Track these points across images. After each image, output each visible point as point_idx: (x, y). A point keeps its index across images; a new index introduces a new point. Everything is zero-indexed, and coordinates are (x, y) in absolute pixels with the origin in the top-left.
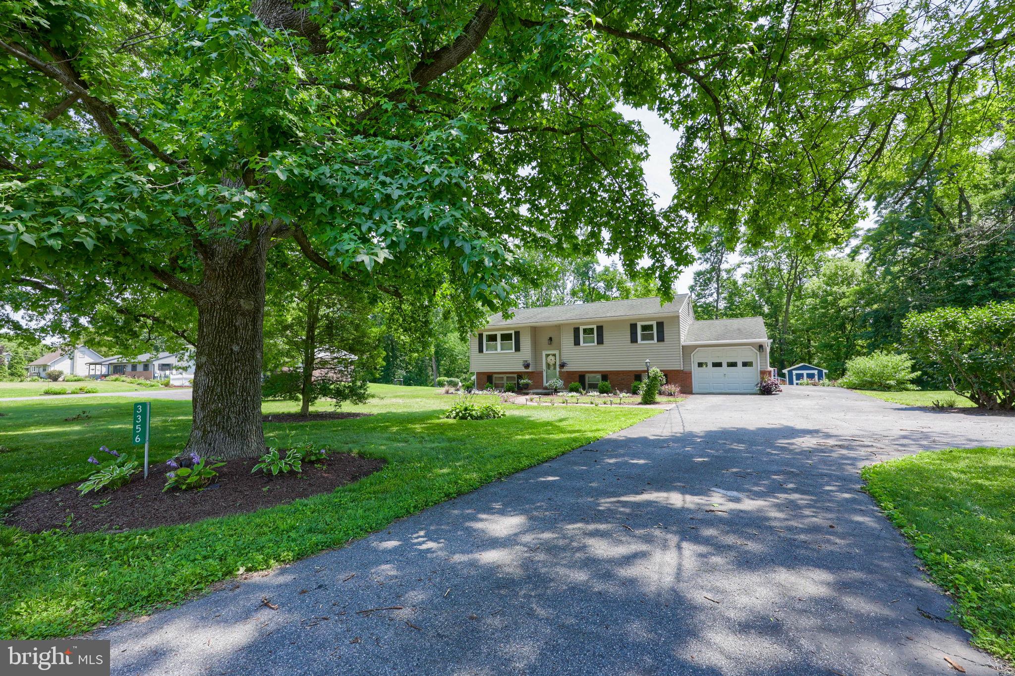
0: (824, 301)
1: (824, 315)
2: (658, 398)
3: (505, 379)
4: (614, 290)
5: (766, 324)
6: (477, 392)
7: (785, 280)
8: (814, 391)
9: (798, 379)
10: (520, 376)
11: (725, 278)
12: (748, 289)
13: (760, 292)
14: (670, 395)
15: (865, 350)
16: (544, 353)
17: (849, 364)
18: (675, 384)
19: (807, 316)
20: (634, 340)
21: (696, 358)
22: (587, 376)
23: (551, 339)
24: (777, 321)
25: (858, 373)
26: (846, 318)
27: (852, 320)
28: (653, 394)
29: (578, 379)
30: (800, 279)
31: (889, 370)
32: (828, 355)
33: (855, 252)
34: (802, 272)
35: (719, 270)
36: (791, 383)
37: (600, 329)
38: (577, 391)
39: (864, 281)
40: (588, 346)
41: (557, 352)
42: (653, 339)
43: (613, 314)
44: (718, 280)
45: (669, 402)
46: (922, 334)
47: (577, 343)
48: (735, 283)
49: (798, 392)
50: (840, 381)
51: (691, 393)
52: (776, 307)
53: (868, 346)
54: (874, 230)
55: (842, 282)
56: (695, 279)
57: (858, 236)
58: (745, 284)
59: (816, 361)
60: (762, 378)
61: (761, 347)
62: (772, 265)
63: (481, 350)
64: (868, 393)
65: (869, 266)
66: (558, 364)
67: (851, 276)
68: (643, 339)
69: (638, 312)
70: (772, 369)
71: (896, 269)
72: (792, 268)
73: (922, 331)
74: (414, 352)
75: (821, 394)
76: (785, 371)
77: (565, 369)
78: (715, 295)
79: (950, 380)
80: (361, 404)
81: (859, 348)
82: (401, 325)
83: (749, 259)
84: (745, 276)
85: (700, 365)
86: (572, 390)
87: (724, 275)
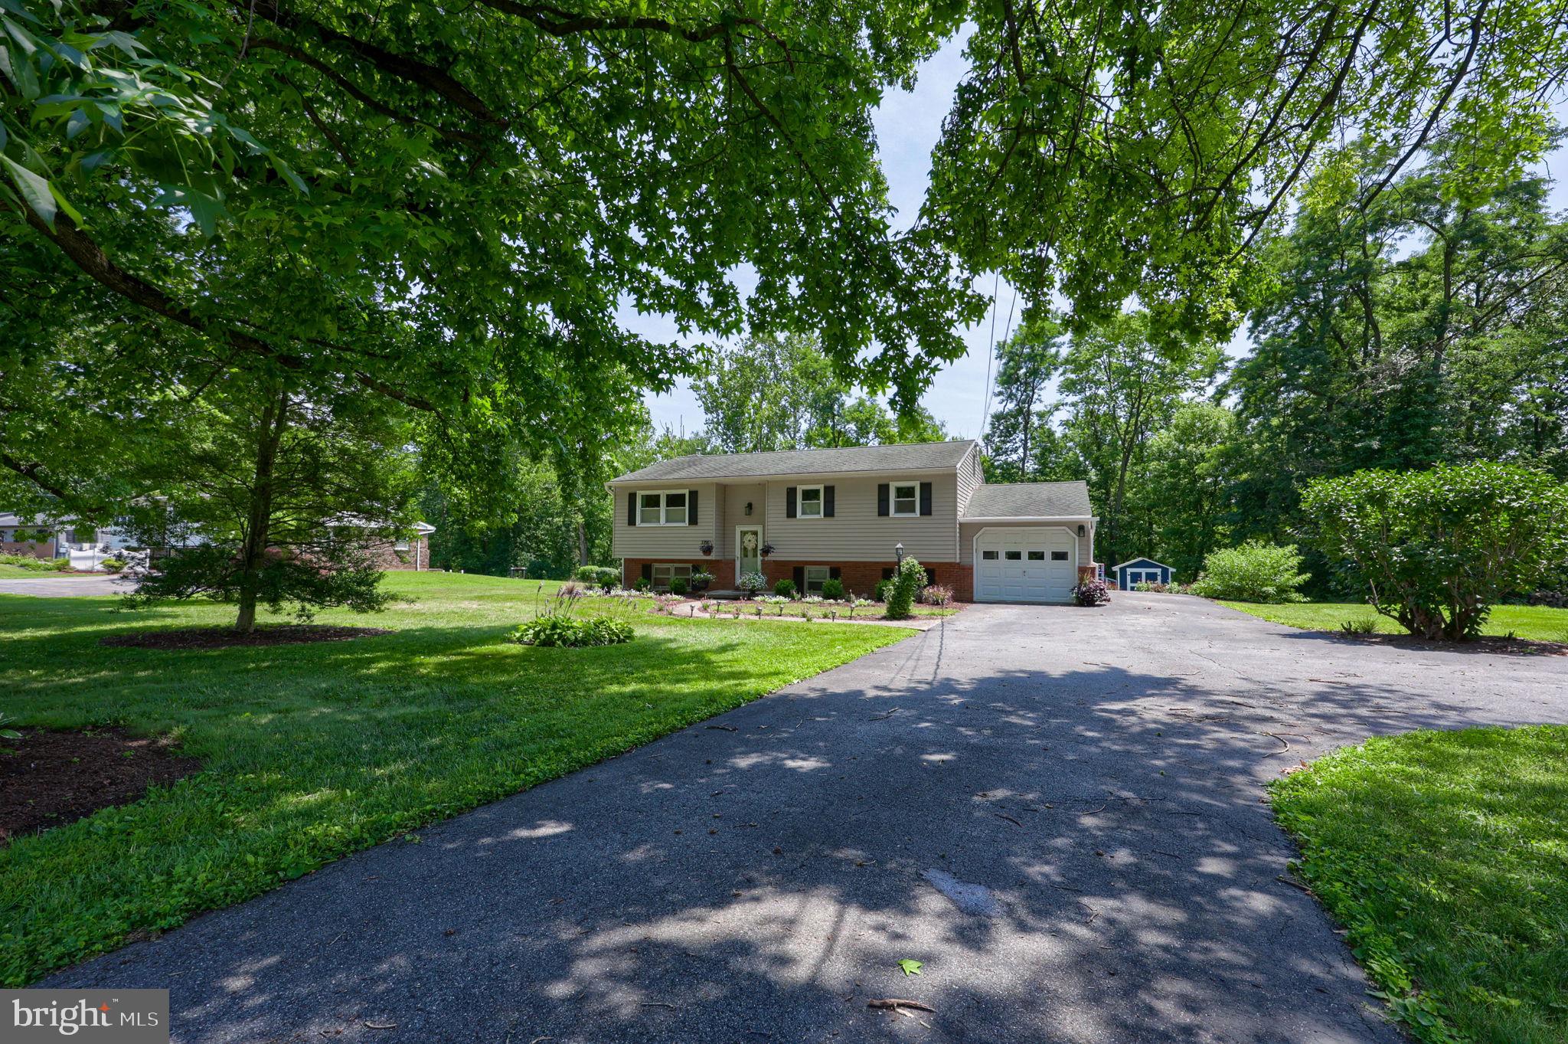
0: (1174, 465)
1: (1174, 487)
2: (914, 609)
3: (672, 571)
4: (871, 435)
5: (1092, 498)
6: (620, 592)
7: (1122, 432)
8: (1158, 601)
9: (1134, 581)
10: (697, 566)
11: (1036, 424)
12: (1071, 444)
13: (1086, 449)
14: (936, 603)
15: (1227, 541)
16: (739, 529)
17: (1210, 560)
18: (945, 586)
19: (1150, 486)
20: (883, 511)
21: (981, 543)
22: (807, 568)
23: (750, 506)
24: (1108, 493)
25: (1224, 574)
26: (1203, 491)
27: (1212, 494)
28: (907, 603)
29: (791, 574)
30: (1142, 433)
31: (1265, 572)
32: (1176, 547)
33: (1222, 393)
34: (1147, 422)
35: (1029, 413)
36: (1124, 587)
37: (830, 491)
38: (785, 593)
39: (1230, 438)
40: (810, 518)
41: (759, 529)
42: (914, 511)
43: (853, 468)
44: (1026, 429)
45: (931, 617)
46: (1330, 512)
47: (791, 513)
48: (1051, 433)
49: (1135, 602)
50: (1195, 586)
51: (971, 601)
52: (1107, 472)
53: (1232, 536)
54: (1248, 360)
55: (1201, 439)
56: (993, 424)
57: (1226, 369)
58: (1065, 436)
59: (1159, 555)
60: (1082, 579)
61: (1081, 529)
62: (1104, 409)
63: (632, 521)
64: (1238, 606)
65: (1239, 414)
66: (760, 547)
67: (1214, 430)
68: (898, 510)
69: (892, 466)
70: (1097, 565)
71: (1275, 422)
72: (1131, 415)
73: (1331, 508)
74: (479, 518)
75: (1169, 606)
76: (1116, 568)
77: (771, 557)
78: (1021, 451)
79: (1370, 588)
80: (372, 613)
81: (1218, 537)
82: (451, 467)
83: (1072, 398)
84: (1065, 424)
85: (989, 555)
86: (779, 592)
87: (1035, 421)
